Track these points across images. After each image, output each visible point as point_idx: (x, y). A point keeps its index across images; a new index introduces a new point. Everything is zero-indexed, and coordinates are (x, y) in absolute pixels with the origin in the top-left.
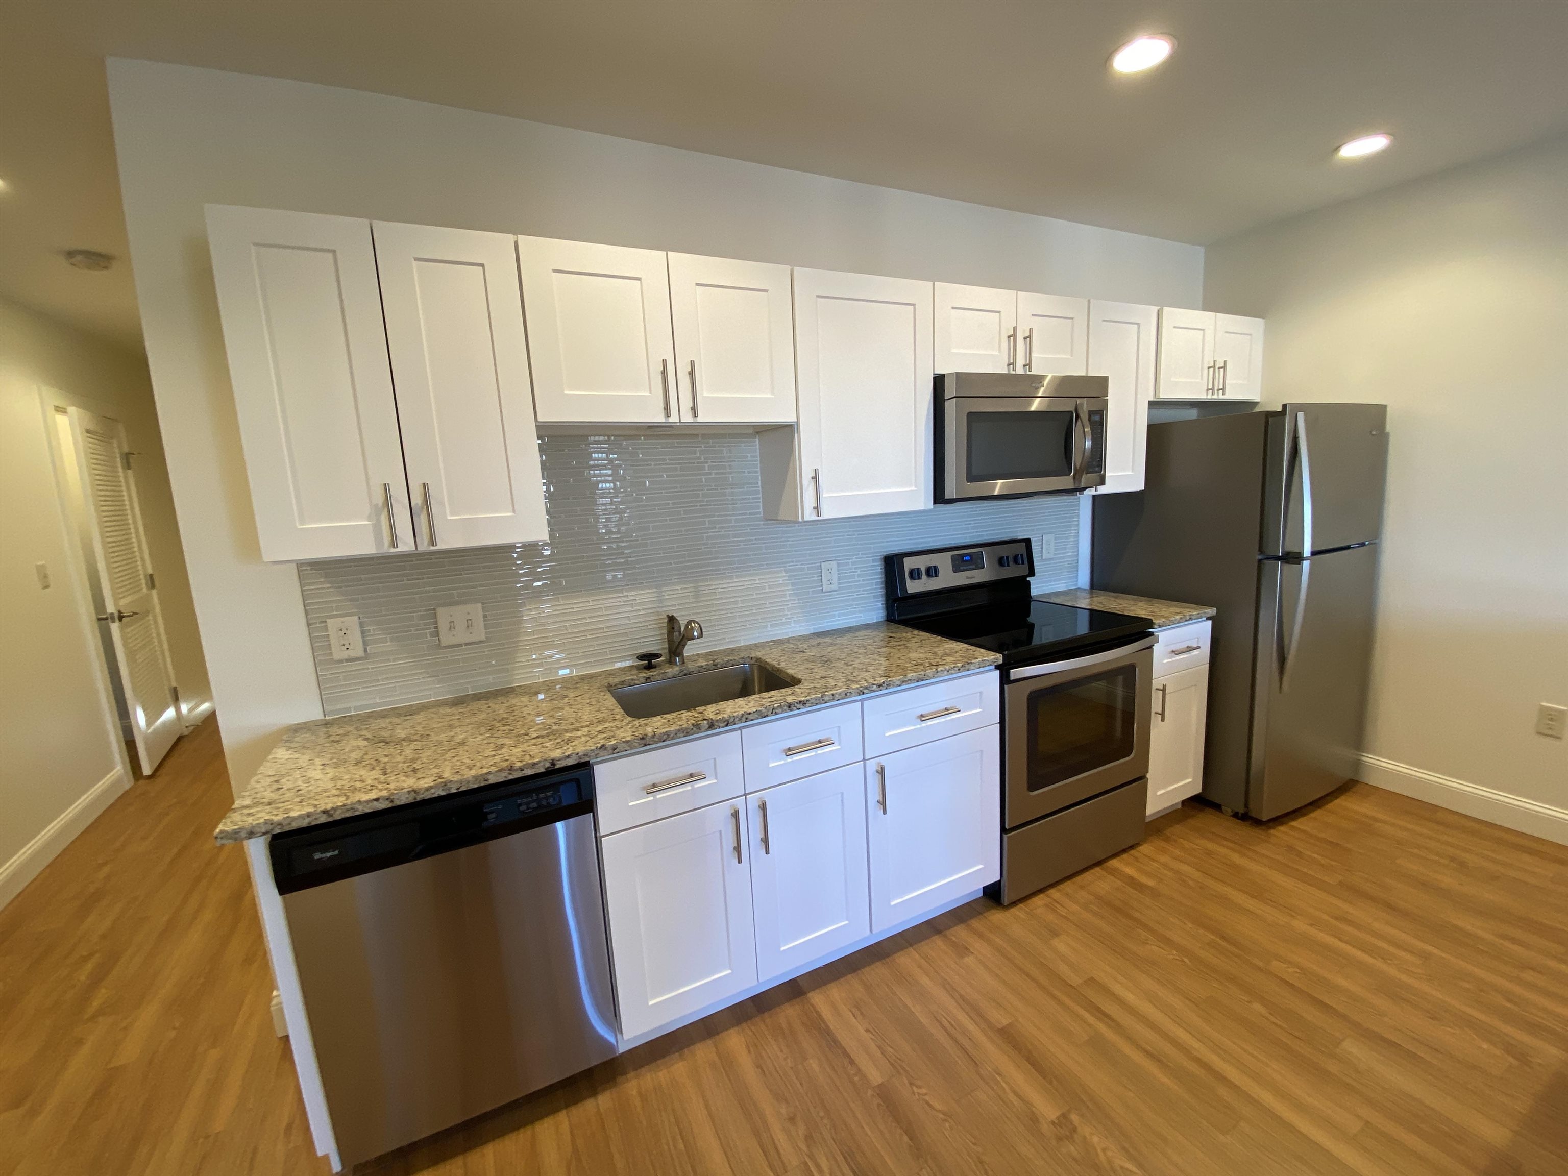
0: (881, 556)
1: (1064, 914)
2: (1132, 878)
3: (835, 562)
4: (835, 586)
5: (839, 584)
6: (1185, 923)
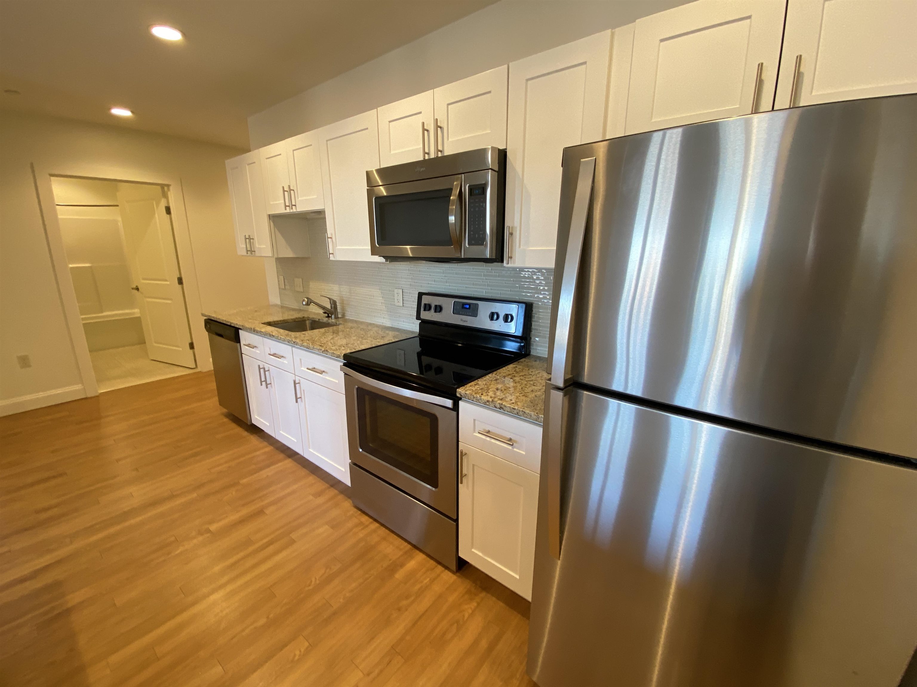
0: (417, 291)
4: (401, 304)
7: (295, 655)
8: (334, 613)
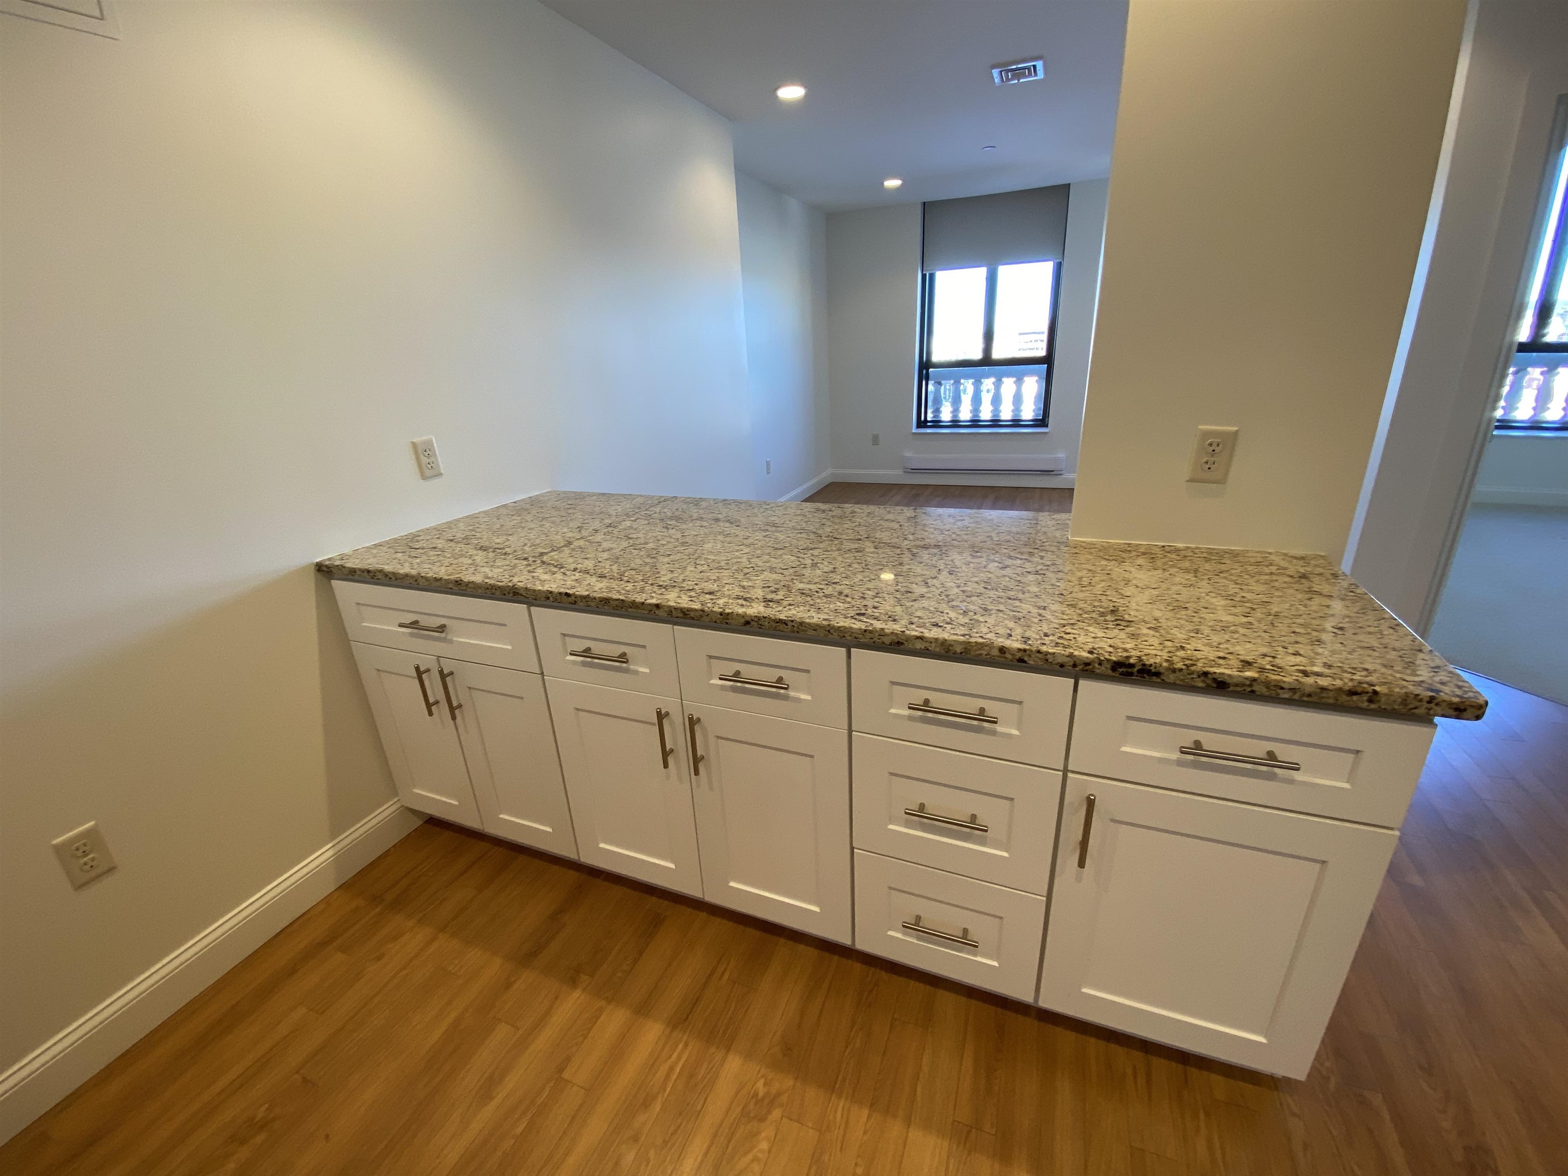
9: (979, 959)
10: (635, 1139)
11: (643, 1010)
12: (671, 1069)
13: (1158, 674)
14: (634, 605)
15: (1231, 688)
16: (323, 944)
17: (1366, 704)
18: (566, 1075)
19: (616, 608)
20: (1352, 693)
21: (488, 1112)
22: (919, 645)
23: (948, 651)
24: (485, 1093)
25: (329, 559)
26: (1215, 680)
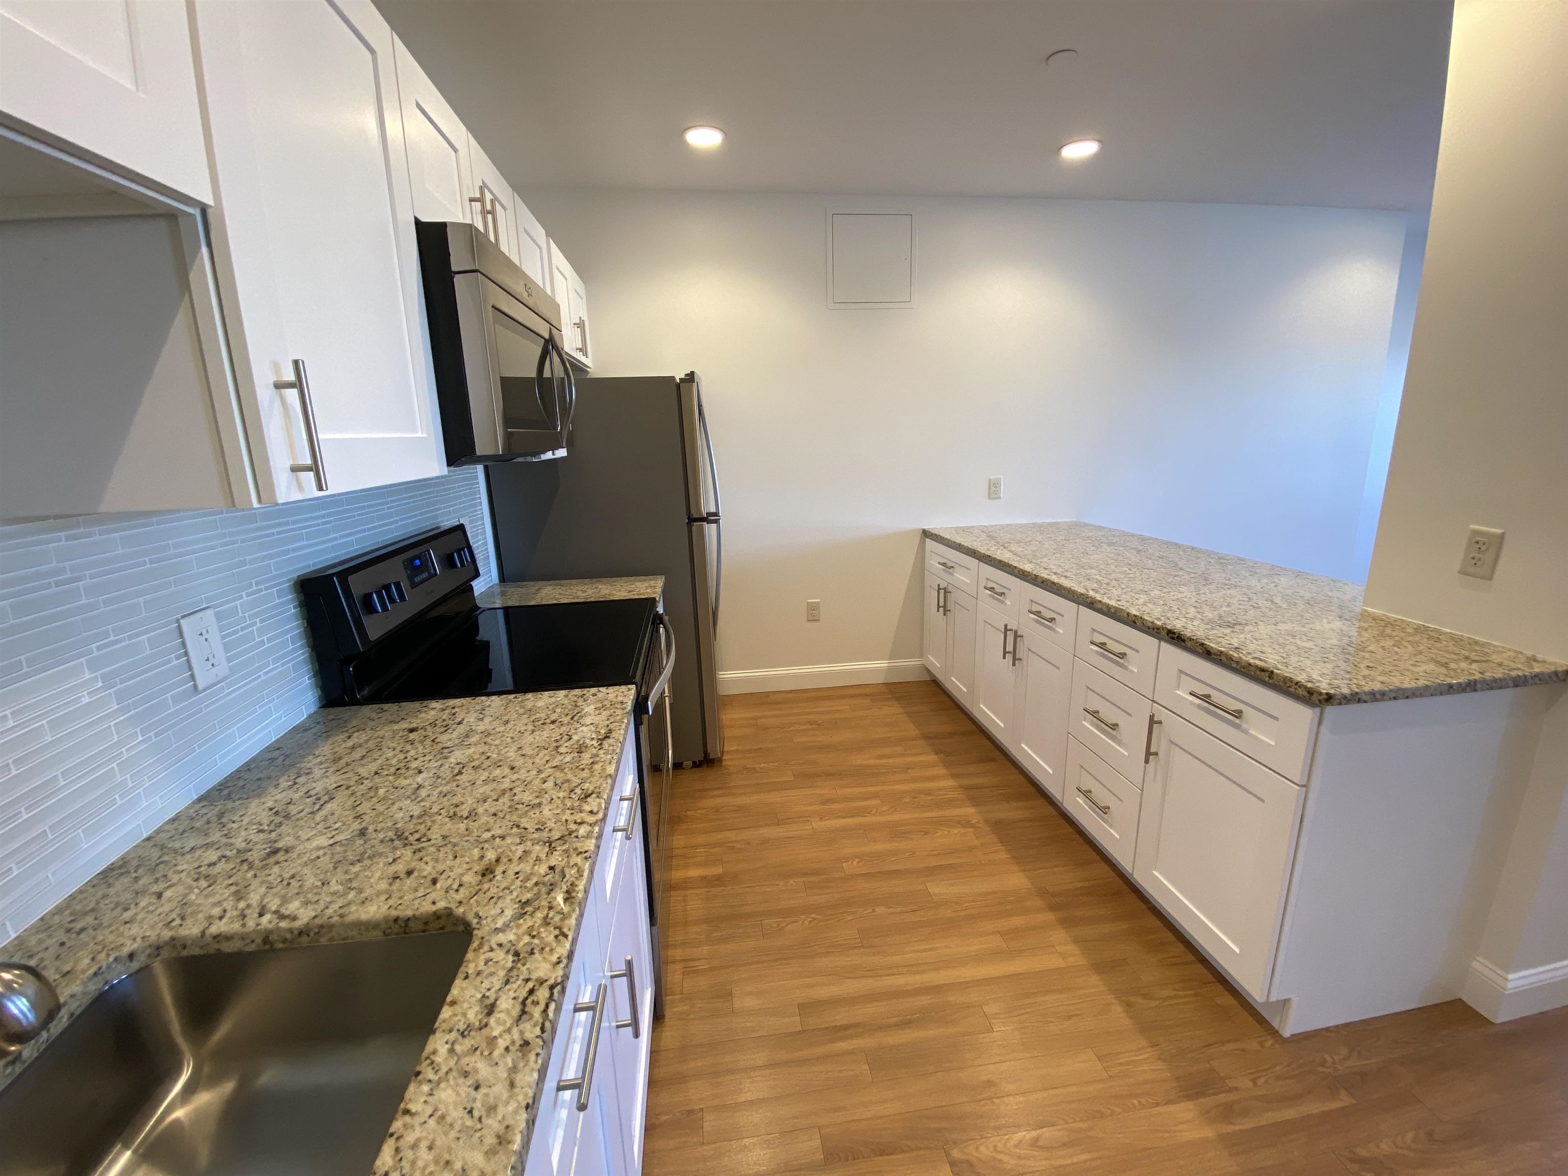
0: (289, 580)
1: (707, 966)
2: (703, 878)
3: (210, 612)
4: (222, 669)
5: (229, 660)
6: (777, 885)
7: (858, 862)
8: (806, 874)
9: (1111, 831)
10: (915, 798)
11: (954, 776)
12: (946, 795)
13: (1184, 641)
14: (1009, 566)
15: (1212, 656)
16: (866, 695)
17: (1268, 679)
18: (909, 771)
19: (1003, 566)
20: (1263, 670)
21: (878, 761)
22: (1099, 606)
23: (1109, 611)
24: (880, 757)
25: (933, 529)
26: (1206, 648)
